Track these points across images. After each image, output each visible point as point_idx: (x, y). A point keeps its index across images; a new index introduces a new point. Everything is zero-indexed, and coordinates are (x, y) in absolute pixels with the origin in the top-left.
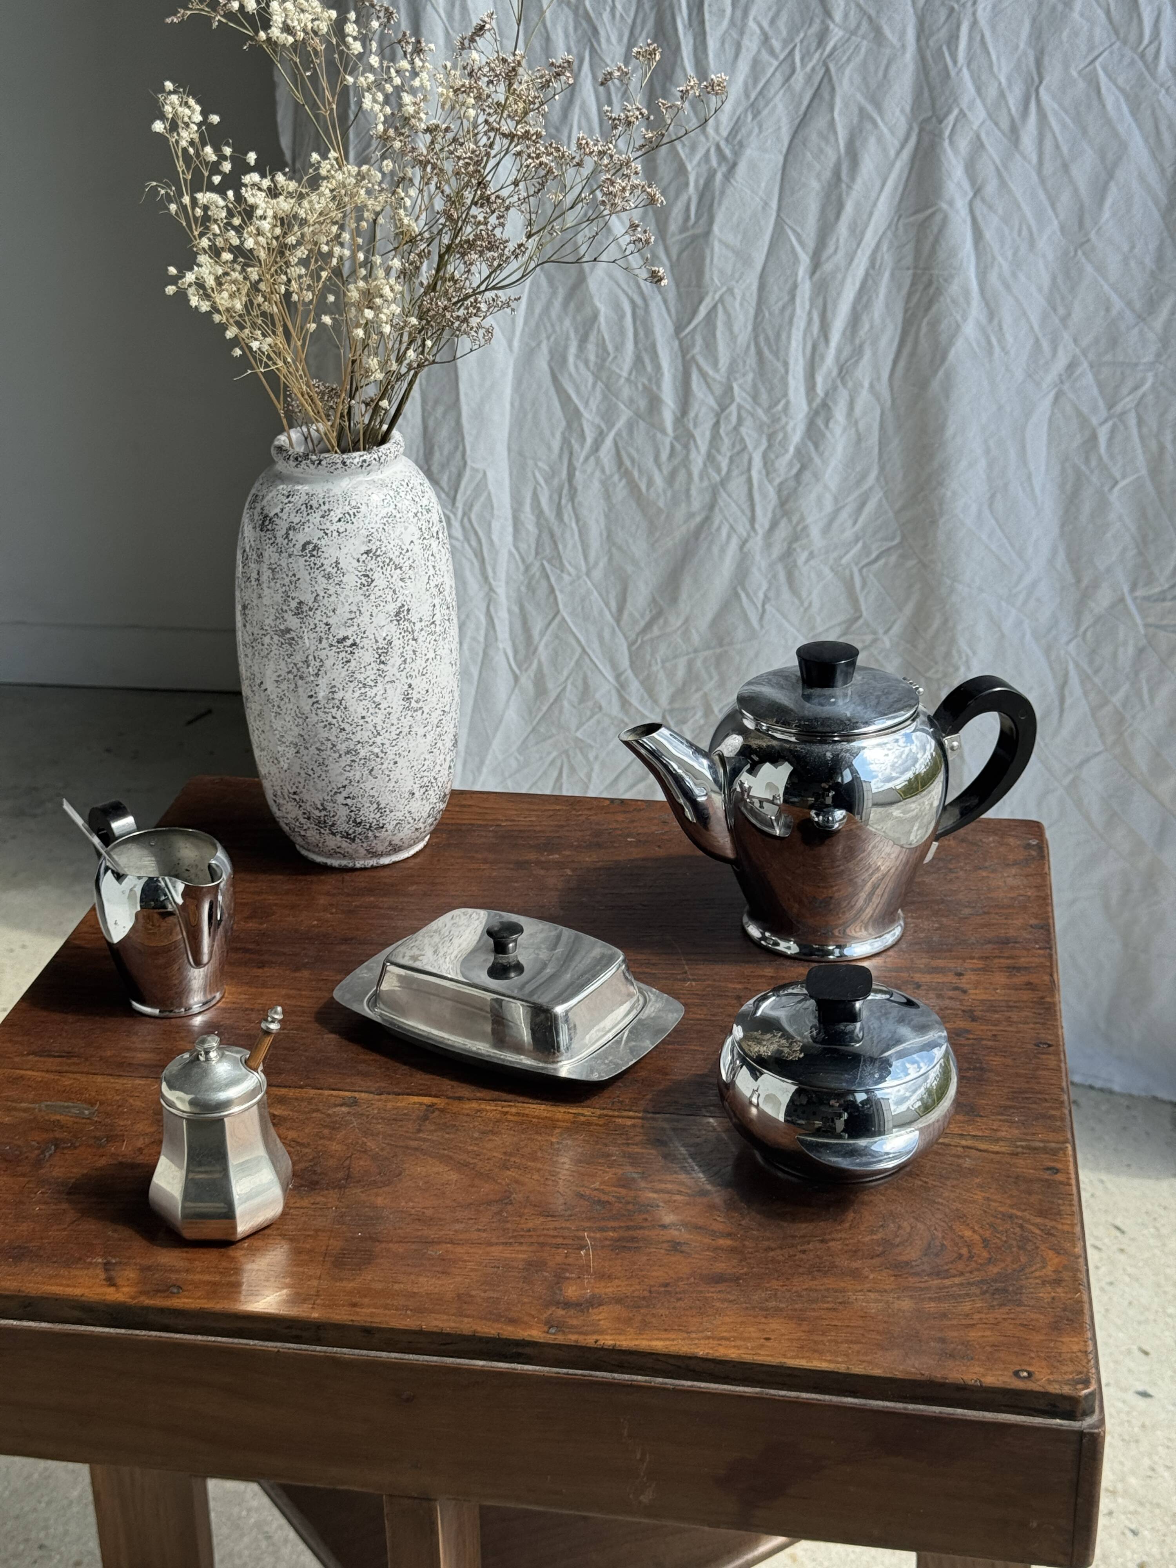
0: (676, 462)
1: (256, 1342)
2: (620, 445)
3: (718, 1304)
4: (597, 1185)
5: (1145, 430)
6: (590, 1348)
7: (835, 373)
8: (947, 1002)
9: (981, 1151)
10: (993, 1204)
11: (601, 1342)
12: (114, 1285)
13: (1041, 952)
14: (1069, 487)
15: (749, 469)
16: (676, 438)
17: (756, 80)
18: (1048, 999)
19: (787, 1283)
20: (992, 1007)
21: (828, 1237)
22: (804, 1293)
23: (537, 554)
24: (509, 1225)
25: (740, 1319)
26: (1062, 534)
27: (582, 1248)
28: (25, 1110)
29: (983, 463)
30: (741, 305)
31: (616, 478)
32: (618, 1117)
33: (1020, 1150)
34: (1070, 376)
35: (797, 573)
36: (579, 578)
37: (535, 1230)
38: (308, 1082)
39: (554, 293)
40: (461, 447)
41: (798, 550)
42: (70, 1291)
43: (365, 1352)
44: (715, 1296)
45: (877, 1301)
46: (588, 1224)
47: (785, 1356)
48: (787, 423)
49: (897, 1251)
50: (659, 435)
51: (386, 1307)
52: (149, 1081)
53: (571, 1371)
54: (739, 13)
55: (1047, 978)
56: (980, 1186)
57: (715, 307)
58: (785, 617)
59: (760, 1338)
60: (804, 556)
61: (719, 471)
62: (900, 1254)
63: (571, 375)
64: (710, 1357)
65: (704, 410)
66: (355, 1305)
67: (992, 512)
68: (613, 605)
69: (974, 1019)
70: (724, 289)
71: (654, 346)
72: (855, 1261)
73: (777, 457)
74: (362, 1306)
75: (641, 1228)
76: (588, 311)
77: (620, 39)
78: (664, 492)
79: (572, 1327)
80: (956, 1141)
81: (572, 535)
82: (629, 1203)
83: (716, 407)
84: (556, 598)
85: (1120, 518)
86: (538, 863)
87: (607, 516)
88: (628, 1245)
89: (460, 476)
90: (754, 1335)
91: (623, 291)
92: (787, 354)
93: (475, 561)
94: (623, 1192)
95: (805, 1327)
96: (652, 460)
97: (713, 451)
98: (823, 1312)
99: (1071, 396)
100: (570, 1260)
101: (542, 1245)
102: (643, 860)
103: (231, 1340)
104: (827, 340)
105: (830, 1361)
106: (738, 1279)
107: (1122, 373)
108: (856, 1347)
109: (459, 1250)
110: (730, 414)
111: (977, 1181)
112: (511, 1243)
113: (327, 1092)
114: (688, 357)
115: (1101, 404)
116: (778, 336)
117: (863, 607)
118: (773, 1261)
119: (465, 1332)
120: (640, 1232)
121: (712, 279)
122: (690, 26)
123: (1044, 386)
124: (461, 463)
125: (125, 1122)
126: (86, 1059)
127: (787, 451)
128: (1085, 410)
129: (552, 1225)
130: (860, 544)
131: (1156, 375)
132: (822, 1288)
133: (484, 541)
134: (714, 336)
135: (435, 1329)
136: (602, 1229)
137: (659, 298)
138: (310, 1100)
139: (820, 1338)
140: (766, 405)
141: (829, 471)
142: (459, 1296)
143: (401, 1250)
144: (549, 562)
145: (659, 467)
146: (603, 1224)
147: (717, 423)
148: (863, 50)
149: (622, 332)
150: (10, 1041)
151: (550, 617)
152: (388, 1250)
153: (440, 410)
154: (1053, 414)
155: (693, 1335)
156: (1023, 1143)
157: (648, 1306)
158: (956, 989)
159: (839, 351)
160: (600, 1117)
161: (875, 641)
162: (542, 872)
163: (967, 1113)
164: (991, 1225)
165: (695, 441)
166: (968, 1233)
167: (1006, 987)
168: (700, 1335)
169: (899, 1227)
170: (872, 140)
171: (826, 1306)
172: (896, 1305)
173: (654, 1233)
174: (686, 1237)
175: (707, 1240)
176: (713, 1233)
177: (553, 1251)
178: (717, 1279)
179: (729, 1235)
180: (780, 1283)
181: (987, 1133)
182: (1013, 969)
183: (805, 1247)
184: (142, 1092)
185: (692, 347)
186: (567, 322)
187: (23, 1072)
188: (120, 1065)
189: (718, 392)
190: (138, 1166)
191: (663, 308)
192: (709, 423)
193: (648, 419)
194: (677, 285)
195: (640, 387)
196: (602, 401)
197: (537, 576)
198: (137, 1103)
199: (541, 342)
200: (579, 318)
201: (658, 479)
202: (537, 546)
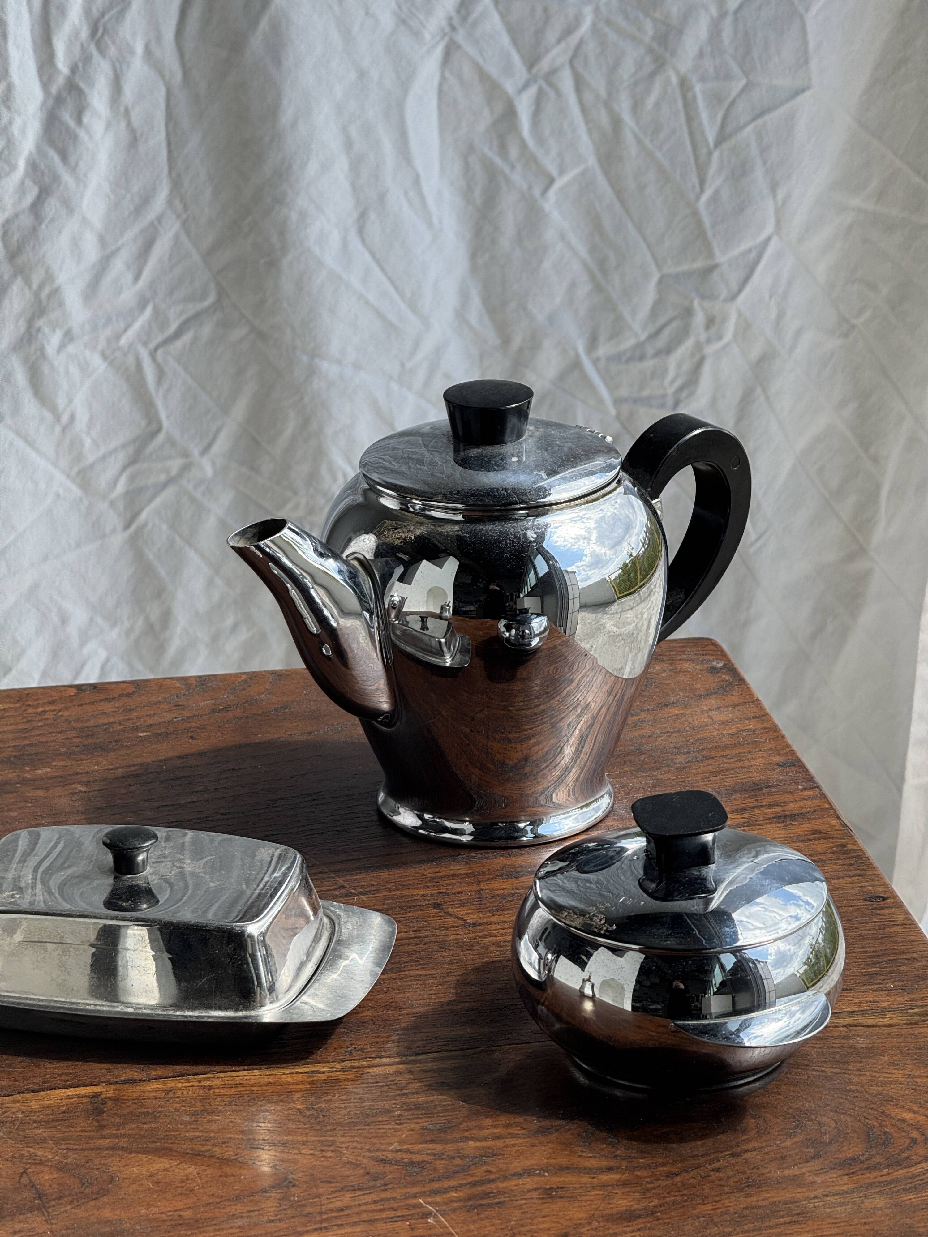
4: (396, 1146)
5: (588, 97)
9: (868, 1026)
10: (919, 1080)
13: (809, 793)
14: (478, 193)
18: (850, 847)
19: (718, 1205)
21: (738, 1150)
22: (746, 1212)
24: (309, 1209)
26: (474, 269)
27: (426, 1216)
29: (342, 165)
32: (369, 1067)
33: (916, 1018)
34: (464, 19)
35: (46, 369)
37: (347, 1208)
41: (46, 330)
45: (842, 1204)
46: (415, 1190)
49: (834, 1148)
55: (834, 822)
58: (30, 443)
62: (839, 1151)
67: (363, 241)
72: (789, 1167)
75: (490, 1181)
82: (454, 1158)
85: (562, 236)
86: (24, 782)
88: (485, 1202)
94: (438, 1147)
98: (783, 1228)
99: (470, 49)
100: (420, 1231)
101: (372, 1221)
102: (180, 757)
106: (653, 1213)
107: (546, 10)
111: (885, 1058)
112: (325, 1228)
115: (516, 59)
117: (163, 415)
118: (685, 1185)
120: (492, 1186)
123: (427, 36)
128: (493, 71)
129: (368, 1199)
130: (148, 312)
131: (597, 10)
132: (766, 1203)
136: (436, 1192)
146: (436, 1186)
154: (443, 78)
156: (916, 1010)
160: (344, 1070)
161: (186, 467)
162: (40, 793)
166: (907, 1116)
169: (820, 1124)
171: (782, 1220)
172: (868, 1204)
173: (511, 1184)
174: (555, 1180)
175: (586, 1179)
176: (589, 1171)
177: (390, 1226)
178: (628, 1217)
179: (610, 1169)
180: (709, 1207)
181: (865, 1007)
182: (785, 818)
183: (716, 1165)
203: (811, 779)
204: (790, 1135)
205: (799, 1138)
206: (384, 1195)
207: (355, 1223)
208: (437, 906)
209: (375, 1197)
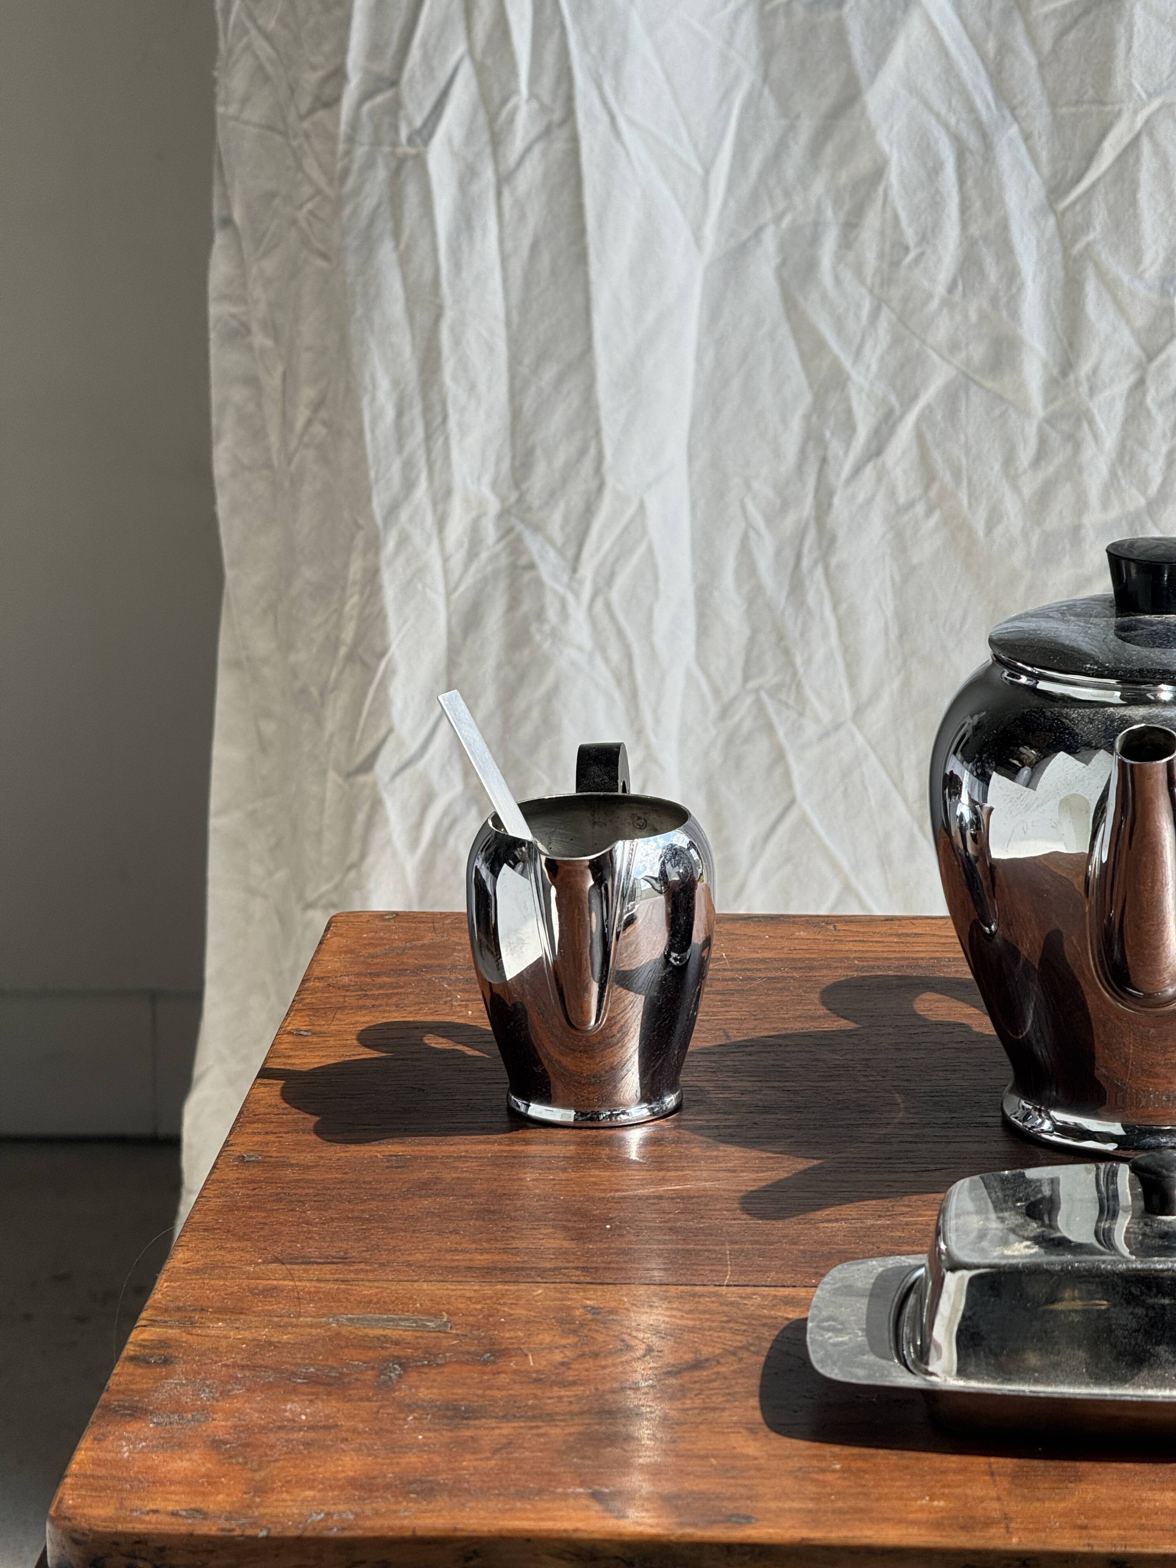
0: (1049, 469)
2: (929, 437)
16: (1051, 421)
23: (746, 679)
28: (312, 1326)
31: (920, 509)
36: (838, 727)
39: (792, 128)
40: (593, 451)
50: (1014, 416)
51: (1142, 1528)
52: (522, 1286)
57: (1133, 144)
61: (1143, 484)
63: (824, 297)
65: (1110, 357)
66: (1084, 1527)
70: (1156, 104)
71: (1004, 226)
74: (1094, 1527)
76: (862, 164)
78: (1025, 534)
81: (825, 635)
83: (1137, 351)
84: (787, 774)
87: (899, 592)
89: (589, 511)
91: (938, 116)
93: (617, 695)
96: (997, 467)
97: (1129, 443)
114: (1077, 249)
121: (1130, 86)
124: (594, 485)
125: (512, 1334)
126: (383, 1265)
133: (637, 651)
134: (1133, 202)
137: (1014, 130)
144: (774, 691)
145: (1013, 481)
147: (1140, 383)
149: (936, 203)
150: (221, 1248)
151: (773, 815)
153: (549, 373)
165: (1091, 423)
184: (518, 1298)
185: (1085, 227)
186: (819, 186)
187: (275, 1282)
188: (454, 1270)
189: (1141, 319)
190: (574, 1383)
191: (1023, 150)
192: (1123, 386)
193: (989, 384)
194: (1053, 104)
195: (974, 317)
196: (891, 348)
197: (747, 725)
198: (519, 1312)
199: (761, 229)
200: (844, 177)
201: (1012, 507)
202: (747, 662)
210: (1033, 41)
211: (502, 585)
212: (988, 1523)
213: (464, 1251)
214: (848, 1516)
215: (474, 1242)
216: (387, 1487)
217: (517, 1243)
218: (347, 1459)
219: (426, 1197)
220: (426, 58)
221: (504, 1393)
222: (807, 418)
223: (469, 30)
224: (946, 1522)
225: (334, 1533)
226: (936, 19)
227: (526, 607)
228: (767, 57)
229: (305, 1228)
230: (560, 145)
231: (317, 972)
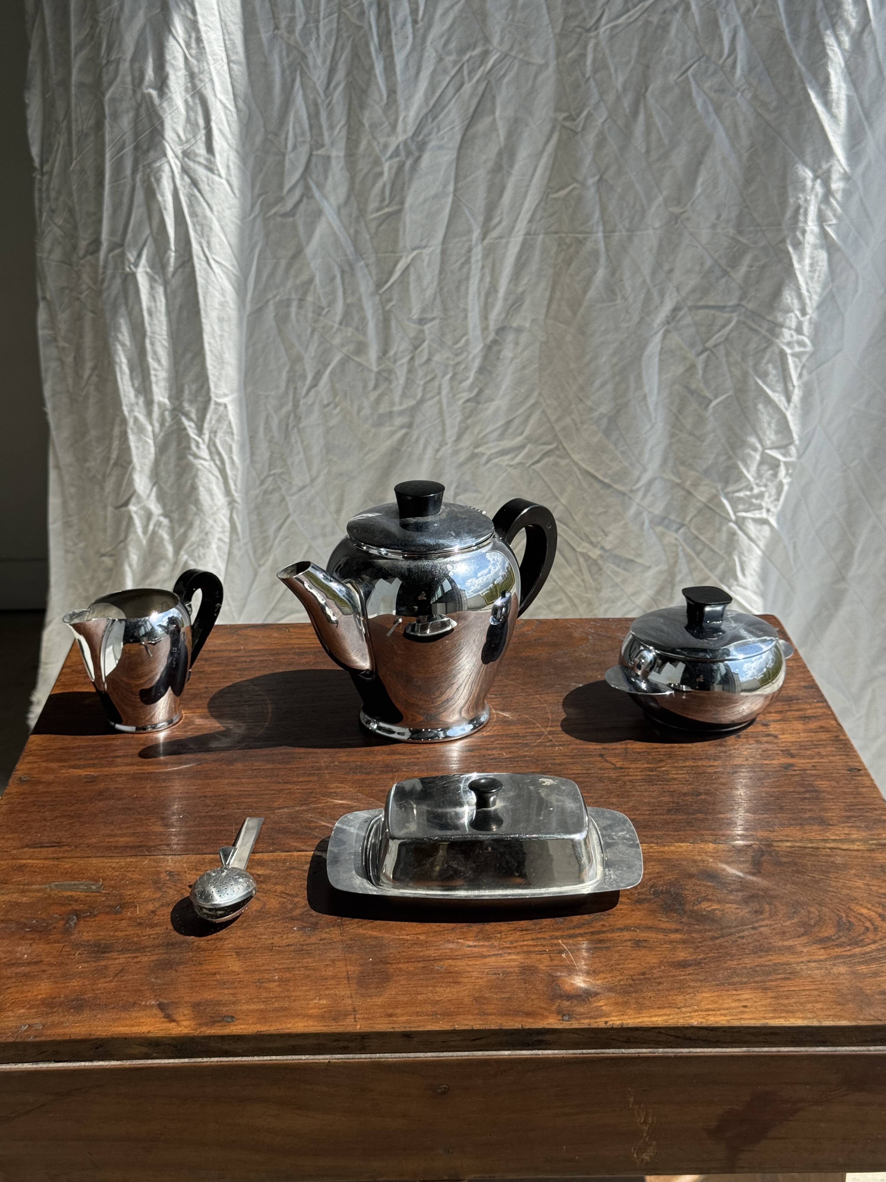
0: (380, 390)
1: (307, 1057)
2: (334, 379)
3: (692, 984)
6: (602, 1029)
7: (503, 316)
8: (767, 746)
9: (844, 850)
10: (873, 888)
11: (610, 1023)
12: (174, 1021)
13: (821, 704)
15: (439, 393)
16: (379, 373)
17: (433, 92)
18: (842, 737)
19: (740, 962)
20: (802, 746)
21: (756, 925)
22: (758, 969)
23: (270, 470)
25: (716, 994)
27: (561, 952)
28: (38, 891)
30: (429, 265)
31: (332, 406)
33: (874, 847)
34: (674, 319)
36: (304, 487)
37: (516, 942)
38: (275, 847)
39: (278, 262)
40: (206, 386)
42: (135, 1029)
43: (404, 1055)
44: (687, 977)
45: (818, 969)
46: (557, 934)
47: (765, 1018)
48: (467, 356)
49: (816, 929)
50: (366, 371)
51: (418, 1014)
52: (139, 858)
53: (585, 1051)
54: (419, 40)
55: (833, 722)
56: (856, 875)
57: (407, 269)
59: (738, 1007)
60: (484, 459)
61: (414, 397)
62: (820, 932)
63: (293, 327)
64: (704, 1025)
65: (401, 349)
66: (391, 1015)
68: (333, 507)
69: (792, 756)
70: (414, 254)
71: (360, 299)
72: (787, 940)
73: (461, 382)
74: (396, 1015)
75: (603, 932)
76: (304, 277)
77: (324, 62)
79: (582, 1014)
80: (822, 844)
81: (299, 454)
83: (411, 348)
84: (286, 505)
85: (714, 430)
87: (325, 437)
88: (598, 946)
89: (207, 409)
90: (733, 1005)
91: (333, 258)
92: (466, 304)
95: (770, 994)
96: (360, 390)
97: (410, 381)
98: (779, 982)
100: (556, 962)
101: (529, 952)
103: (285, 1057)
104: (496, 291)
105: (803, 1018)
106: (699, 963)
108: (819, 1006)
109: (459, 963)
110: (422, 351)
111: (853, 872)
113: (295, 854)
114: (388, 307)
116: (458, 288)
118: (721, 946)
119: (493, 1027)
120: (604, 935)
121: (405, 247)
122: (381, 50)
124: (206, 399)
125: (131, 892)
126: (76, 847)
127: (468, 378)
129: (529, 937)
130: (527, 449)
131: (739, 315)
132: (770, 963)
133: (227, 461)
134: (408, 290)
135: (466, 1028)
136: (571, 936)
137: (362, 263)
138: (284, 861)
139: (786, 1002)
140: (450, 343)
141: (501, 392)
142: (476, 999)
143: (411, 969)
144: (280, 475)
145: (367, 395)
146: (572, 932)
148: (516, 67)
149: (333, 292)
151: (282, 520)
152: (400, 970)
153: (189, 356)
155: (684, 1010)
156: (874, 842)
157: (635, 992)
158: (768, 735)
159: (506, 299)
163: (820, 824)
164: (880, 904)
165: (395, 374)
166: (864, 911)
167: (805, 731)
168: (689, 1009)
169: (809, 912)
170: (526, 135)
171: (779, 976)
172: (835, 970)
173: (616, 935)
174: (643, 935)
175: (661, 936)
176: (664, 931)
177: (538, 957)
178: (683, 965)
179: (677, 931)
180: (735, 963)
181: (843, 837)
182: (805, 718)
183: (742, 934)
184: (136, 867)
185: (390, 300)
186: (289, 285)
187: (24, 861)
188: (108, 848)
189: (412, 335)
190: (157, 925)
191: (366, 271)
192: (406, 359)
193: (357, 359)
194: (376, 253)
195: (349, 334)
196: (319, 346)
197: (271, 487)
198: (136, 876)
199: (268, 301)
200: (298, 282)
201: (366, 404)
202: (270, 464)
203: (822, 696)
204: (790, 918)
205: (795, 920)
206: (539, 936)
207: (518, 953)
208: (601, 755)
209: (534, 936)
210: (368, 229)
211: (175, 436)
212: (346, 1015)
213: (115, 835)
214: (280, 1014)
215: (121, 829)
216: (61, 1004)
217: (139, 829)
218: (43, 985)
219: (100, 800)
220: (134, 236)
221: (123, 934)
222: (288, 372)
223: (151, 225)
224: (326, 1015)
225: (31, 1039)
226: (331, 220)
227: (184, 444)
228: (267, 235)
229: (44, 823)
230: (188, 270)
231: (68, 664)
